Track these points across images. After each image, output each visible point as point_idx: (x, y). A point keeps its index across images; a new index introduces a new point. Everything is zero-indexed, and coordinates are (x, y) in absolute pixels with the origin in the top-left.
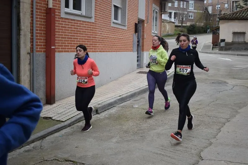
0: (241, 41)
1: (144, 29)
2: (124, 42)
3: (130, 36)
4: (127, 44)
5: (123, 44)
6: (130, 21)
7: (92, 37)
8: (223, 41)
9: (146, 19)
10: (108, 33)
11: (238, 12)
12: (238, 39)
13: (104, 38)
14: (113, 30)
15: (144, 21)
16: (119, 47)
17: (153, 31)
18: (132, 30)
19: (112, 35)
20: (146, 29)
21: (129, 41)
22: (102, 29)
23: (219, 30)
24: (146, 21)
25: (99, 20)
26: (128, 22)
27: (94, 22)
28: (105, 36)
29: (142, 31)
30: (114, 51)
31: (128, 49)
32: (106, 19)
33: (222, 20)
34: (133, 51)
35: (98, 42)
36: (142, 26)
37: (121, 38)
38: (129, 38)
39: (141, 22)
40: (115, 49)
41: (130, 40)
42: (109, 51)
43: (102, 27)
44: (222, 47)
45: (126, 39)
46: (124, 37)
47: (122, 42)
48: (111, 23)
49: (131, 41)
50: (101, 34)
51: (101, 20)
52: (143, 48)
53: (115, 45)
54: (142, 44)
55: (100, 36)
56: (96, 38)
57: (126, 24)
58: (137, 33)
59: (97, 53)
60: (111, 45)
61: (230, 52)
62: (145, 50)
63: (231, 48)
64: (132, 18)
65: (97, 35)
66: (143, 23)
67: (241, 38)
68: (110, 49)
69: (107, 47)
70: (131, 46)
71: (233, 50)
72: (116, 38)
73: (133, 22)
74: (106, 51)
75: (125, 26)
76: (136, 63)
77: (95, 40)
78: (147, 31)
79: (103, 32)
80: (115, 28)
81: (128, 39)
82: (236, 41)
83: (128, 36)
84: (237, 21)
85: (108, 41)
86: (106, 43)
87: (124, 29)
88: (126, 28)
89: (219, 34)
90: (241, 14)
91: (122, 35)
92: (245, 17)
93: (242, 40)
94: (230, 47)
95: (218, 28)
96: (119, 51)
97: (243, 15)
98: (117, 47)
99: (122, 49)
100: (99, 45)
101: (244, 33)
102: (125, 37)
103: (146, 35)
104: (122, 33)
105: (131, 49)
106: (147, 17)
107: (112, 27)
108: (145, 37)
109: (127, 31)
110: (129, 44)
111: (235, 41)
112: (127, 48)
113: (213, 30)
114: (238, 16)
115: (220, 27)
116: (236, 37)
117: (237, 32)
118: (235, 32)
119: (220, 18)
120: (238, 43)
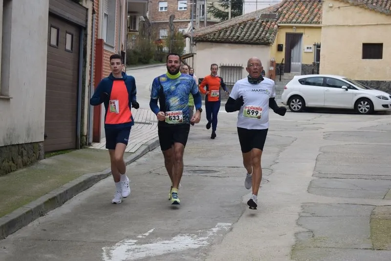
11: (229, 28)
12: (230, 78)
33: (201, 43)
67: (235, 77)
82: (227, 82)
84: (227, 45)
90: (233, 33)
92: (242, 39)
97: (237, 34)
101: (240, 68)
114: (230, 37)
115: (194, 55)
116: (227, 76)
117: (227, 65)
118: (225, 65)
119: (198, 39)
120: (230, 85)
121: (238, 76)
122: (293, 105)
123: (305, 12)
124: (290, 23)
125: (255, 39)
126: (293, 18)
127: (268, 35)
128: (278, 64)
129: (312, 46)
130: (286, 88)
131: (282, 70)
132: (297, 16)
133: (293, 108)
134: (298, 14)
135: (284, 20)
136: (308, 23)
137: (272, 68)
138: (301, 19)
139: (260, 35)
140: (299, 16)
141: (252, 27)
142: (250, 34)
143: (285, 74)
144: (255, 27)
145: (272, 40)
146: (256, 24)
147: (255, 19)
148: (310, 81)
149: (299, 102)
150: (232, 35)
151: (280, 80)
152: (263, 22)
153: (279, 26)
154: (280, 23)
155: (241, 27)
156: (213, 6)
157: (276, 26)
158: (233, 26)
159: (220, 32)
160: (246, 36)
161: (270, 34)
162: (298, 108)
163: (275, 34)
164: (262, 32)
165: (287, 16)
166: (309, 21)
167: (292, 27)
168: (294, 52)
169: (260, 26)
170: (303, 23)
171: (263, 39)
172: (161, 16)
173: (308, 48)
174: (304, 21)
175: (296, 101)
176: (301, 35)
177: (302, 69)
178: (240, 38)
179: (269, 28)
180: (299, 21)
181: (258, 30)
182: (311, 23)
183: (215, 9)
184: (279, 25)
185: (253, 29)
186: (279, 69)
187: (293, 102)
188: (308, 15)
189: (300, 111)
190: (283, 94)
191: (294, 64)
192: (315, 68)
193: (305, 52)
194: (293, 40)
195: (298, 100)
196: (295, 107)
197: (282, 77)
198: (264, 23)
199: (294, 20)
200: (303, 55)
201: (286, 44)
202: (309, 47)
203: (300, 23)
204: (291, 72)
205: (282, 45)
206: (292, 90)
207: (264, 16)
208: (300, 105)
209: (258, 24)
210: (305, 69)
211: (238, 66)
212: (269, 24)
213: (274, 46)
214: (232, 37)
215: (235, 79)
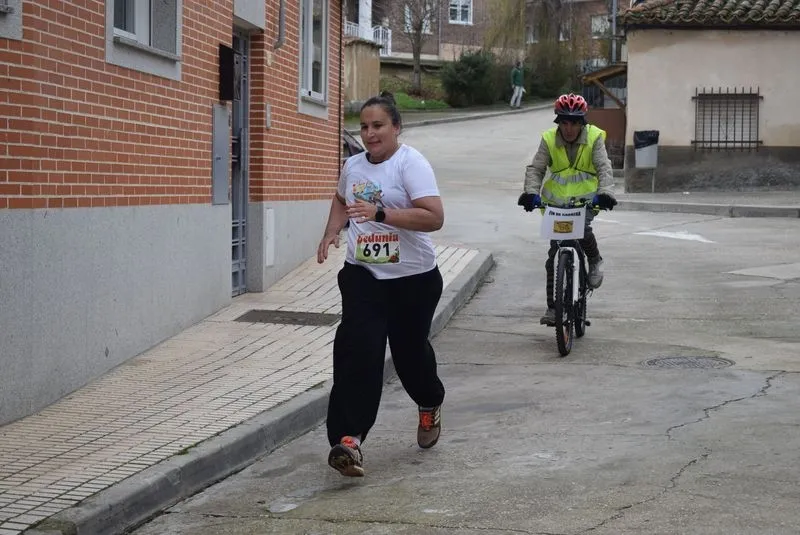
0: (738, 138)
1: (261, 77)
2: (171, 152)
3: (198, 118)
4: (185, 162)
5: (165, 161)
6: (194, 34)
7: (15, 124)
8: (648, 138)
9: (269, 25)
10: (91, 98)
12: (723, 127)
13: (72, 131)
14: (118, 81)
15: (261, 38)
16: (145, 180)
17: (303, 92)
18: (206, 84)
19: (111, 113)
20: (273, 80)
21: (193, 145)
22: (58, 80)
23: (623, 84)
24: (273, 35)
25: (42, 26)
26: (189, 42)
27: (19, 37)
28: (78, 119)
29: (253, 92)
30: (123, 202)
31: (189, 191)
32: (81, 25)
33: (640, 32)
34: (211, 200)
35: (41, 153)
36: (253, 61)
37: (151, 130)
38: (193, 126)
39: (248, 38)
40: (128, 190)
41: (198, 136)
42: (98, 203)
43: (62, 68)
44: (642, 172)
45: (180, 134)
46: (166, 122)
47: (161, 151)
48: (102, 43)
49: (201, 146)
50: (59, 105)
51: (55, 29)
52: (261, 183)
53: (129, 169)
54: (252, 160)
55: (51, 116)
56: (30, 126)
57: (179, 53)
58: (229, 103)
59: (38, 210)
60: (106, 168)
61: (687, 198)
62: (269, 191)
63: (692, 178)
64: (203, 19)
65: (35, 113)
66: (253, 46)
67: (738, 125)
68: (106, 190)
69: (86, 178)
70: (205, 173)
71: (703, 188)
72: (130, 127)
73: (210, 41)
74: (85, 203)
75: (173, 62)
76: (227, 266)
77: (27, 138)
78: (276, 88)
79: (65, 93)
80: (123, 70)
81: (189, 135)
82: (715, 139)
83: (189, 116)
84: (713, 35)
85: (92, 144)
86: (85, 155)
87: (166, 81)
88: (176, 73)
89: (623, 106)
91: (161, 111)
92: (756, 16)
93: (746, 133)
94: (683, 169)
95: (618, 76)
96: (146, 202)
98: (134, 180)
99: (161, 190)
100: (47, 165)
101: (753, 99)
102: (175, 123)
103: (272, 109)
104: (156, 100)
105: (205, 191)
106: (277, 14)
107: (111, 67)
108: (269, 124)
109: (185, 87)
110: (193, 163)
111: (707, 138)
112: (184, 181)
113: (592, 83)
114: (720, 13)
115: (628, 67)
116: (715, 121)
117: (716, 91)
118: (708, 91)
119: (629, 22)
120: (726, 148)
121: (746, 121)
125: (794, 14)
150: (728, 5)
160: (770, 7)
178: (751, 13)
211: (747, 91)
214: (729, 11)
215: (739, 129)
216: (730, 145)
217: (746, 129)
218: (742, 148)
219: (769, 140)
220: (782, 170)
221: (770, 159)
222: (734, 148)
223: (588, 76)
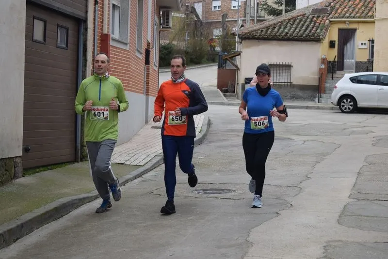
0: (283, 81)
4: (141, 82)
11: (277, 24)
12: (278, 77)
18: (144, 60)
33: (247, 41)
34: (144, 94)
37: (139, 73)
49: (143, 78)
52: (148, 90)
54: (147, 83)
62: (150, 93)
67: (284, 76)
70: (143, 86)
82: (275, 81)
84: (274, 42)
87: (141, 59)
90: (282, 29)
91: (140, 68)
92: (290, 36)
93: (286, 79)
97: (286, 31)
101: (288, 67)
104: (140, 65)
105: (143, 91)
106: (152, 38)
112: (141, 88)
114: (277, 34)
115: (241, 53)
116: (275, 75)
117: (275, 63)
118: (272, 63)
119: (243, 37)
120: (279, 85)
121: (286, 75)
122: (343, 106)
123: (359, 6)
124: (343, 17)
125: (305, 35)
126: (346, 12)
127: (319, 31)
128: (330, 62)
129: (366, 42)
130: (336, 87)
131: (334, 68)
132: (350, 11)
133: (343, 108)
134: (351, 9)
135: (337, 15)
136: (362, 17)
137: (323, 66)
138: (354, 13)
139: (310, 31)
140: (353, 11)
141: (302, 23)
142: (300, 31)
143: (337, 72)
144: (305, 23)
145: (323, 36)
146: (306, 19)
147: (305, 14)
148: (362, 79)
149: (350, 102)
150: (280, 31)
151: (332, 79)
152: (314, 17)
153: (330, 22)
154: (332, 18)
155: (291, 22)
156: (266, 4)
157: (327, 21)
158: (281, 22)
159: (268, 28)
160: (296, 32)
161: (321, 30)
162: (349, 108)
163: (326, 30)
164: (313, 28)
165: (339, 11)
166: (363, 15)
167: (344, 22)
168: (348, 48)
169: (311, 22)
170: (357, 18)
171: (313, 35)
172: (214, 15)
173: (362, 44)
174: (358, 15)
175: (347, 101)
176: (354, 30)
177: (356, 66)
178: (288, 34)
179: (320, 24)
180: (352, 15)
181: (308, 26)
182: (365, 17)
183: (268, 6)
184: (331, 20)
185: (303, 25)
186: (331, 67)
187: (344, 102)
188: (363, 8)
189: (351, 112)
190: (333, 94)
191: (348, 61)
192: (368, 65)
193: (359, 49)
194: (346, 36)
195: (349, 100)
196: (346, 108)
197: (335, 75)
198: (315, 19)
199: (347, 15)
200: (357, 51)
201: (338, 40)
202: (363, 42)
203: (354, 17)
204: (345, 70)
205: (335, 41)
206: (343, 89)
207: (315, 11)
208: (351, 105)
209: (308, 20)
210: (359, 67)
211: (287, 64)
212: (320, 19)
213: (326, 42)
214: (280, 34)
215: (283, 78)
216: (280, 84)
217: (286, 78)
218: (285, 85)
219: (295, 82)
220: (299, 93)
221: (295, 89)
222: (282, 85)
223: (225, 56)
